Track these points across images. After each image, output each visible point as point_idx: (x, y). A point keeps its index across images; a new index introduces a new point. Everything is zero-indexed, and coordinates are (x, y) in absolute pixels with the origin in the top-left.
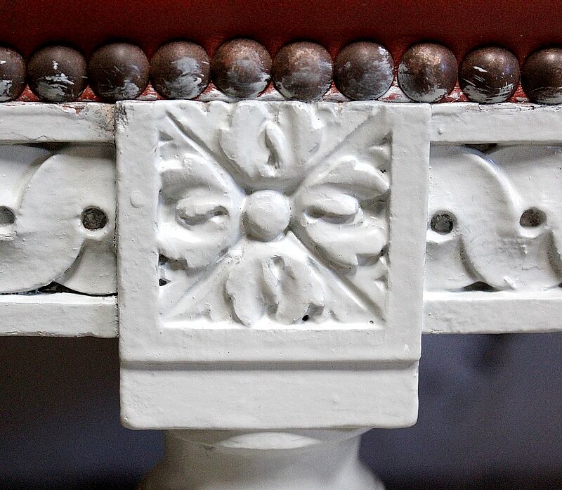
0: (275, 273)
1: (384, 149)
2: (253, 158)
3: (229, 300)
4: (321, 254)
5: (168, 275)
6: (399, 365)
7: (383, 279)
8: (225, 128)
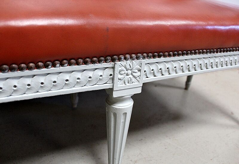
0: (130, 79)
1: (141, 65)
2: (128, 67)
3: (125, 82)
4: (134, 76)
5: (119, 80)
6: (140, 87)
7: (140, 78)
8: (126, 64)
